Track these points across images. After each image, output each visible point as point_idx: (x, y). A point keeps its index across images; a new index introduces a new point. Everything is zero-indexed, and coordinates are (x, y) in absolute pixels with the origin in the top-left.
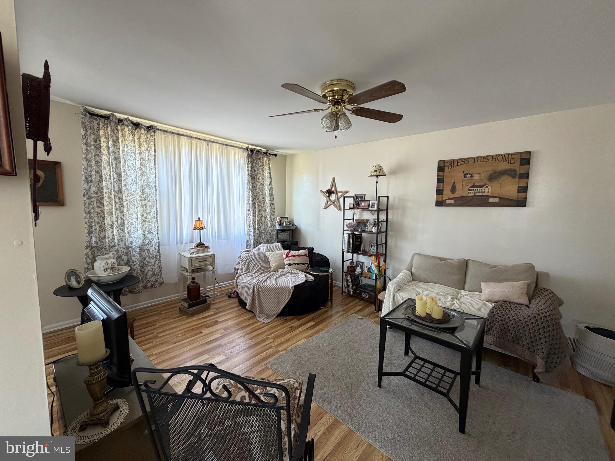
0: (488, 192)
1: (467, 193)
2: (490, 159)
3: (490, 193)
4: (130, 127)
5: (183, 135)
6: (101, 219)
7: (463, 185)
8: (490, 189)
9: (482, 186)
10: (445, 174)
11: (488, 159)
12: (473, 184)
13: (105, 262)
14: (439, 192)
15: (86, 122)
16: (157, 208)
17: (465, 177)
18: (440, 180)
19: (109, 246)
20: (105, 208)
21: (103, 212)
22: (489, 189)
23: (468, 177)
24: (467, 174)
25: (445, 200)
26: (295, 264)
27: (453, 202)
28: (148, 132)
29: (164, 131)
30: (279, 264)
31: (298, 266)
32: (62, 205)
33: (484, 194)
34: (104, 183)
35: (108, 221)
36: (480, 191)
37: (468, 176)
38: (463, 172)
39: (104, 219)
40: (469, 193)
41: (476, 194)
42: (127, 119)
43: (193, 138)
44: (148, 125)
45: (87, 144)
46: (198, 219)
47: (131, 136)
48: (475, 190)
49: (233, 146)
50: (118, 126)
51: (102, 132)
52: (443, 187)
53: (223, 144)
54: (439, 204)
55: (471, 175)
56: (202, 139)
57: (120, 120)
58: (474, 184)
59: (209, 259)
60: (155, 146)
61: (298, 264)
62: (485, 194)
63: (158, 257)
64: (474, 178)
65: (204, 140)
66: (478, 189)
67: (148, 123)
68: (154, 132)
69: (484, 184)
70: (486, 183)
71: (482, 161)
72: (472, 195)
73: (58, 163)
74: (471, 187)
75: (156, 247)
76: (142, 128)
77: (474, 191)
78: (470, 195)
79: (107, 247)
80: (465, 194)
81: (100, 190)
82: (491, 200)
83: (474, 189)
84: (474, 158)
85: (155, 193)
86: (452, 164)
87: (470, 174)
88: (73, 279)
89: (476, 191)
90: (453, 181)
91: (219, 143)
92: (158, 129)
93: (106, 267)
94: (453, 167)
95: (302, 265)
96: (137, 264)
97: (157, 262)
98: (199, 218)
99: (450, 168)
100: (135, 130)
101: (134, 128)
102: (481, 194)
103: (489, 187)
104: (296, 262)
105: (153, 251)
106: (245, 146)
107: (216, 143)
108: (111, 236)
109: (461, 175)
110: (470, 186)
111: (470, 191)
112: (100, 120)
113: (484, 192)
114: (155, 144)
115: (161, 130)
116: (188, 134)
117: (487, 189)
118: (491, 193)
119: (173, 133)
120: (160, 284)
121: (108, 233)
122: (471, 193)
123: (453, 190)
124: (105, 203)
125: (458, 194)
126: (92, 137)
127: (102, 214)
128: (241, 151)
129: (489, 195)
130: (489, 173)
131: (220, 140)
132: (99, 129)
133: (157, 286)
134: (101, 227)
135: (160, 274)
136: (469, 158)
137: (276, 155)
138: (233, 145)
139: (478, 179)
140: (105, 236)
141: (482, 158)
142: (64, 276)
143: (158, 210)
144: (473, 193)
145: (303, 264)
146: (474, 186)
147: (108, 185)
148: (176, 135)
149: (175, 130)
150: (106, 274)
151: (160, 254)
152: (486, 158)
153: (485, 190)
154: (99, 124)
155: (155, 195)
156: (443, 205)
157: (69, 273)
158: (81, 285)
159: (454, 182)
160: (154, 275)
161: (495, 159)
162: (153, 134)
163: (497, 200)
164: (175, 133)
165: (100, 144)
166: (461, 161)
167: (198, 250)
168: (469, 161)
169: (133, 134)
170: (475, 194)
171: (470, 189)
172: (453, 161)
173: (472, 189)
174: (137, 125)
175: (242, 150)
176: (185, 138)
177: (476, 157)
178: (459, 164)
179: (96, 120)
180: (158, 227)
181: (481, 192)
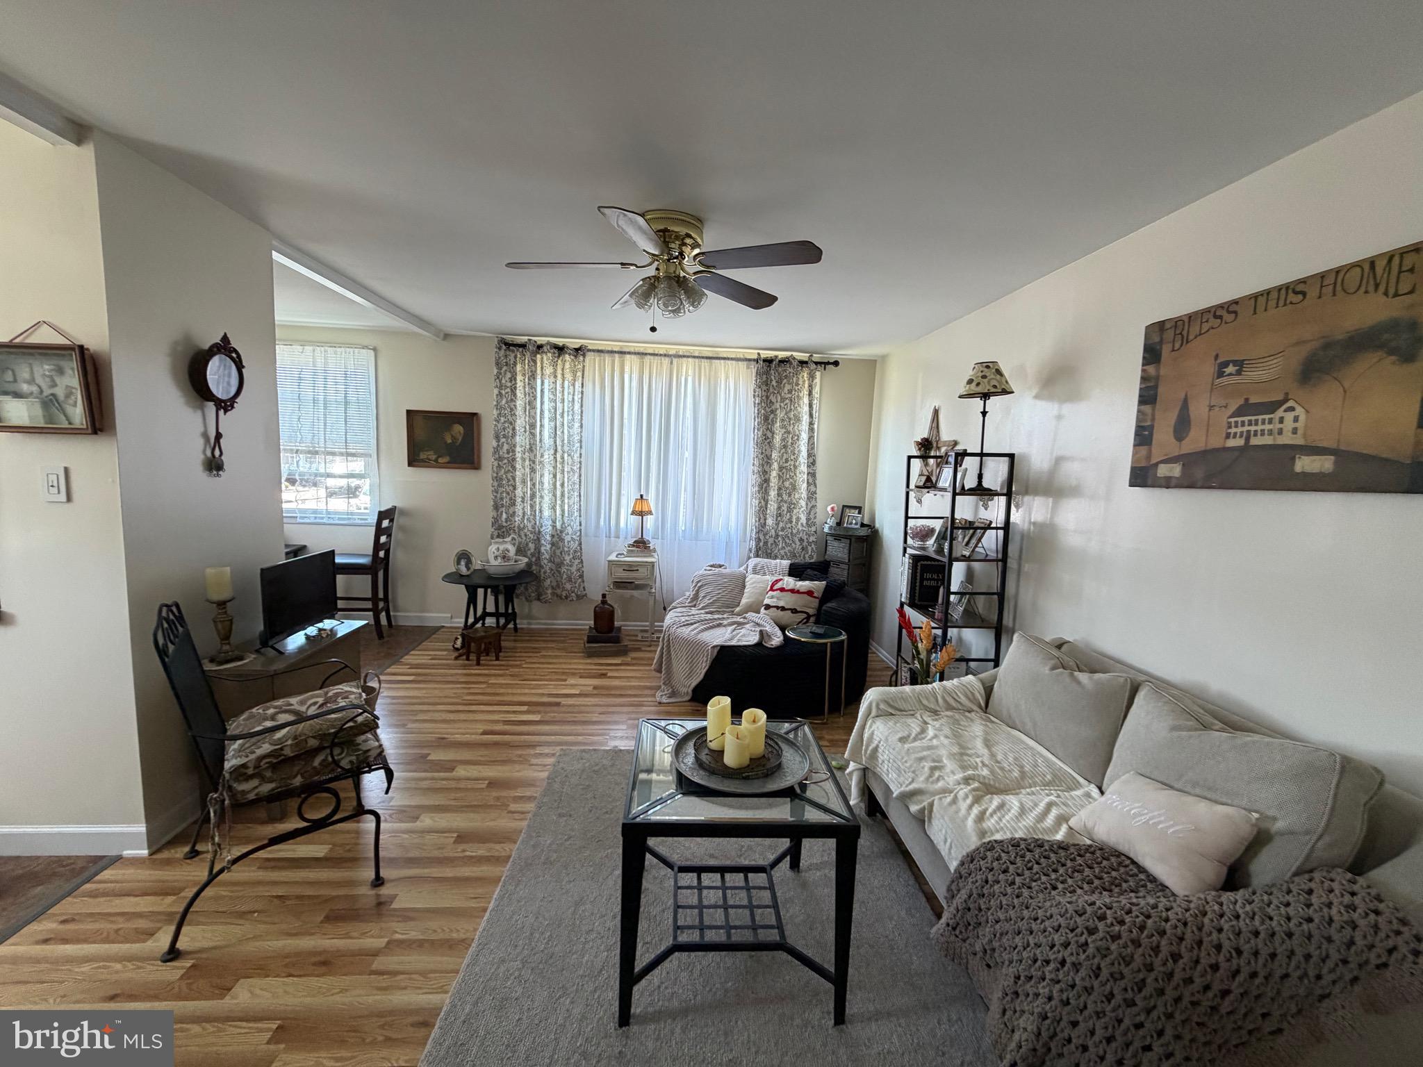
0: (1295, 431)
1: (1224, 435)
2: (1313, 292)
3: (1300, 432)
4: (550, 355)
5: (629, 353)
6: (511, 488)
7: (1211, 407)
8: (1302, 418)
9: (1272, 407)
10: (1162, 372)
11: (1304, 294)
12: (1241, 402)
13: (497, 546)
14: (1143, 436)
15: (500, 358)
16: (580, 476)
17: (1220, 374)
18: (1148, 397)
19: (519, 527)
20: (517, 473)
21: (514, 479)
22: (1296, 419)
23: (1230, 374)
24: (1226, 364)
25: (1156, 465)
26: (777, 607)
27: (1176, 470)
28: (576, 357)
29: (599, 351)
30: (753, 602)
31: (782, 613)
32: (476, 465)
33: (1282, 440)
34: (518, 438)
35: (519, 492)
36: (1267, 427)
37: (1231, 369)
38: (1217, 357)
39: (515, 489)
40: (1228, 436)
41: (1254, 441)
42: (548, 343)
43: (646, 354)
44: (577, 346)
45: (501, 387)
46: (639, 497)
47: (552, 367)
48: (1250, 424)
49: (724, 359)
50: (535, 356)
51: (519, 367)
52: (1153, 419)
53: (703, 357)
54: (1141, 477)
55: (1240, 364)
56: (661, 355)
57: (540, 347)
58: (1247, 400)
59: (640, 570)
60: (583, 378)
61: (783, 609)
62: (1287, 439)
63: (578, 554)
64: (1251, 375)
65: (665, 355)
66: (1260, 417)
67: (575, 343)
68: (584, 355)
69: (1280, 397)
70: (1287, 394)
71: (1281, 303)
72: (1240, 442)
73: (475, 414)
74: (1239, 412)
75: (574, 537)
76: (566, 353)
77: (1246, 428)
78: (1231, 443)
79: (516, 529)
80: (1216, 442)
81: (512, 450)
82: (1304, 464)
83: (1246, 419)
84: (1255, 297)
85: (578, 452)
86: (1185, 333)
87: (1235, 363)
88: (463, 563)
89: (1253, 428)
90: (1183, 396)
91: (694, 357)
92: (589, 350)
93: (497, 553)
94: (1187, 342)
95: (792, 612)
96: (545, 558)
97: (577, 562)
98: (642, 496)
99: (1177, 345)
100: (559, 357)
101: (557, 355)
102: (1267, 440)
103: (1299, 411)
104: (781, 604)
105: (569, 542)
106: (753, 354)
107: (688, 357)
108: (520, 513)
109: (1210, 368)
110: (1233, 407)
111: (1233, 430)
112: (518, 350)
113: (1280, 432)
114: (583, 375)
115: (593, 351)
116: (637, 350)
117: (1289, 417)
118: (1305, 435)
119: (612, 352)
120: (579, 597)
121: (519, 509)
122: (1235, 436)
123: (1182, 427)
124: (517, 466)
125: (1196, 441)
126: (509, 375)
127: (512, 482)
128: (742, 365)
129: (1299, 440)
130: (1305, 351)
131: (696, 350)
132: (515, 364)
133: (575, 599)
134: (511, 499)
135: (580, 580)
136: (1236, 302)
137: (836, 363)
138: (725, 356)
139: (1264, 378)
140: (514, 512)
141: (1283, 292)
142: (453, 557)
143: (583, 478)
144: (1241, 436)
145: (794, 611)
146: (1246, 409)
147: (521, 440)
148: (617, 355)
149: (616, 346)
150: (496, 563)
151: (581, 549)
152: (1299, 288)
153: (1281, 420)
154: (516, 357)
155: (578, 455)
156: (1150, 482)
157: (461, 555)
158: (469, 573)
159: (1186, 395)
160: (570, 580)
161: (1331, 287)
162: (581, 358)
163: (1325, 464)
164: (615, 352)
165: (516, 383)
166: (1211, 316)
167: (632, 551)
168: (1235, 312)
169: (555, 365)
170: (1248, 439)
171: (1233, 420)
172: (1186, 320)
173: (1240, 419)
174: (561, 350)
175: (745, 363)
176: (633, 356)
177: (1261, 294)
178: (1205, 327)
179: (513, 351)
180: (580, 506)
181: (1271, 432)
